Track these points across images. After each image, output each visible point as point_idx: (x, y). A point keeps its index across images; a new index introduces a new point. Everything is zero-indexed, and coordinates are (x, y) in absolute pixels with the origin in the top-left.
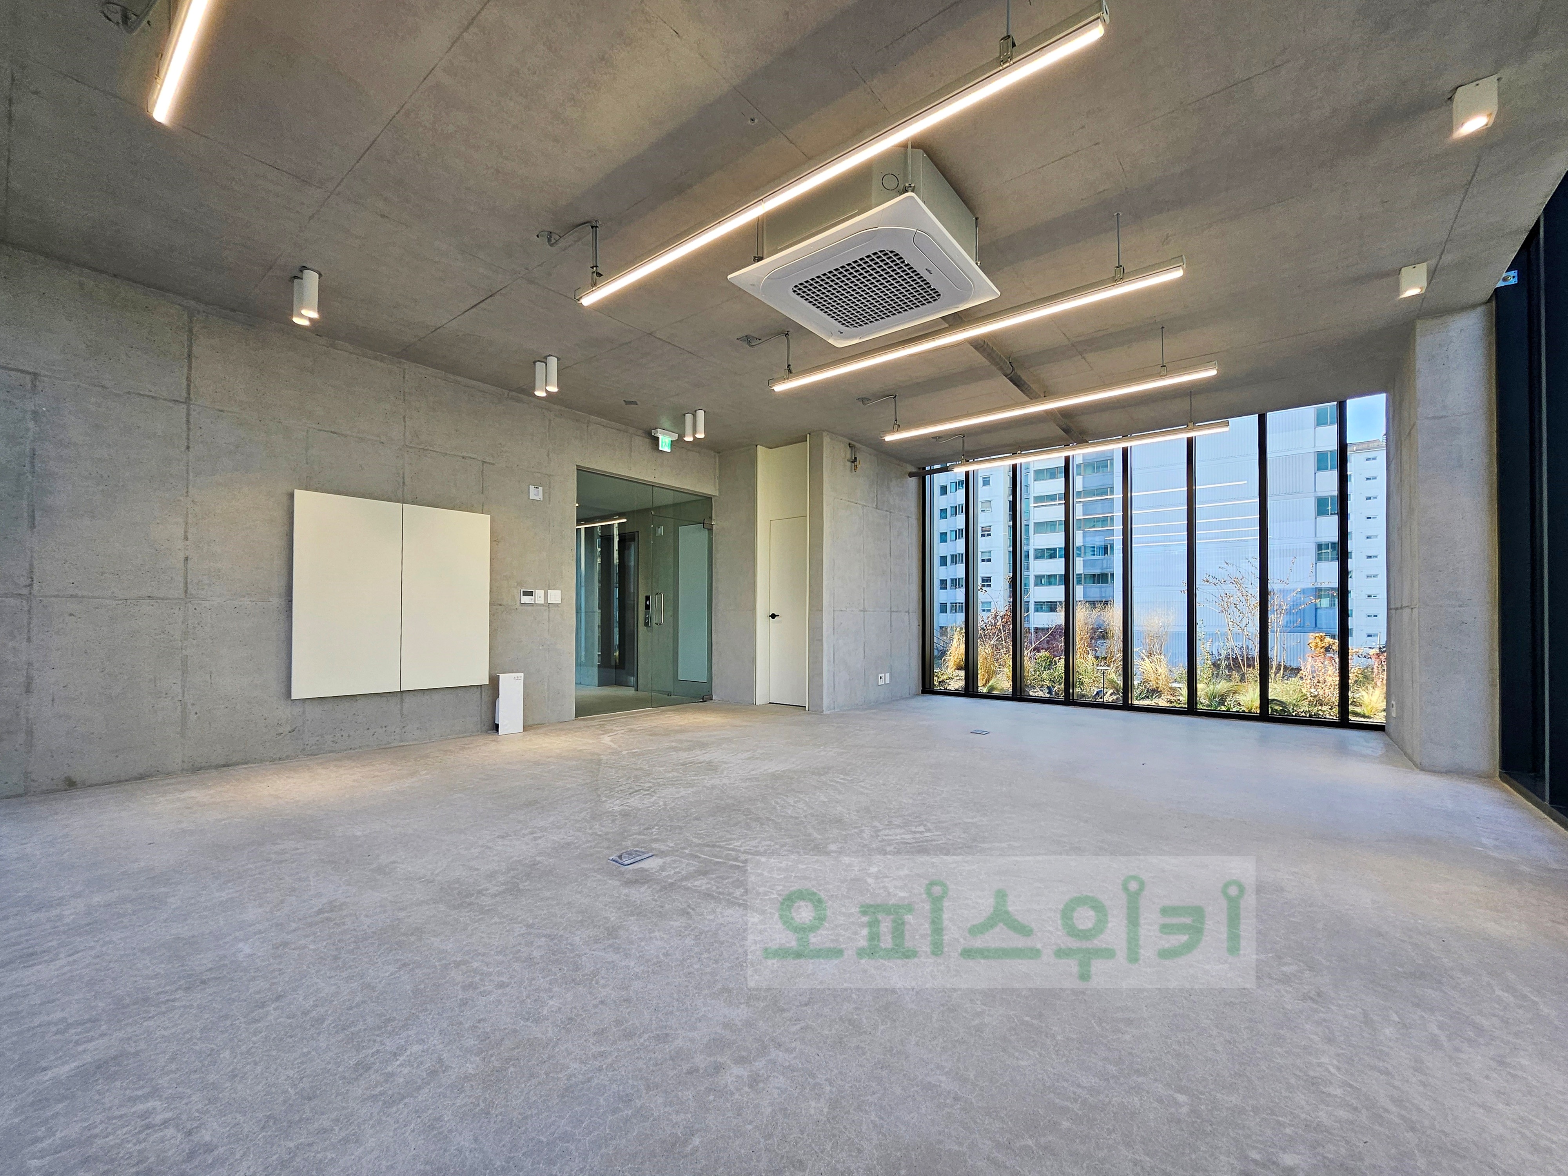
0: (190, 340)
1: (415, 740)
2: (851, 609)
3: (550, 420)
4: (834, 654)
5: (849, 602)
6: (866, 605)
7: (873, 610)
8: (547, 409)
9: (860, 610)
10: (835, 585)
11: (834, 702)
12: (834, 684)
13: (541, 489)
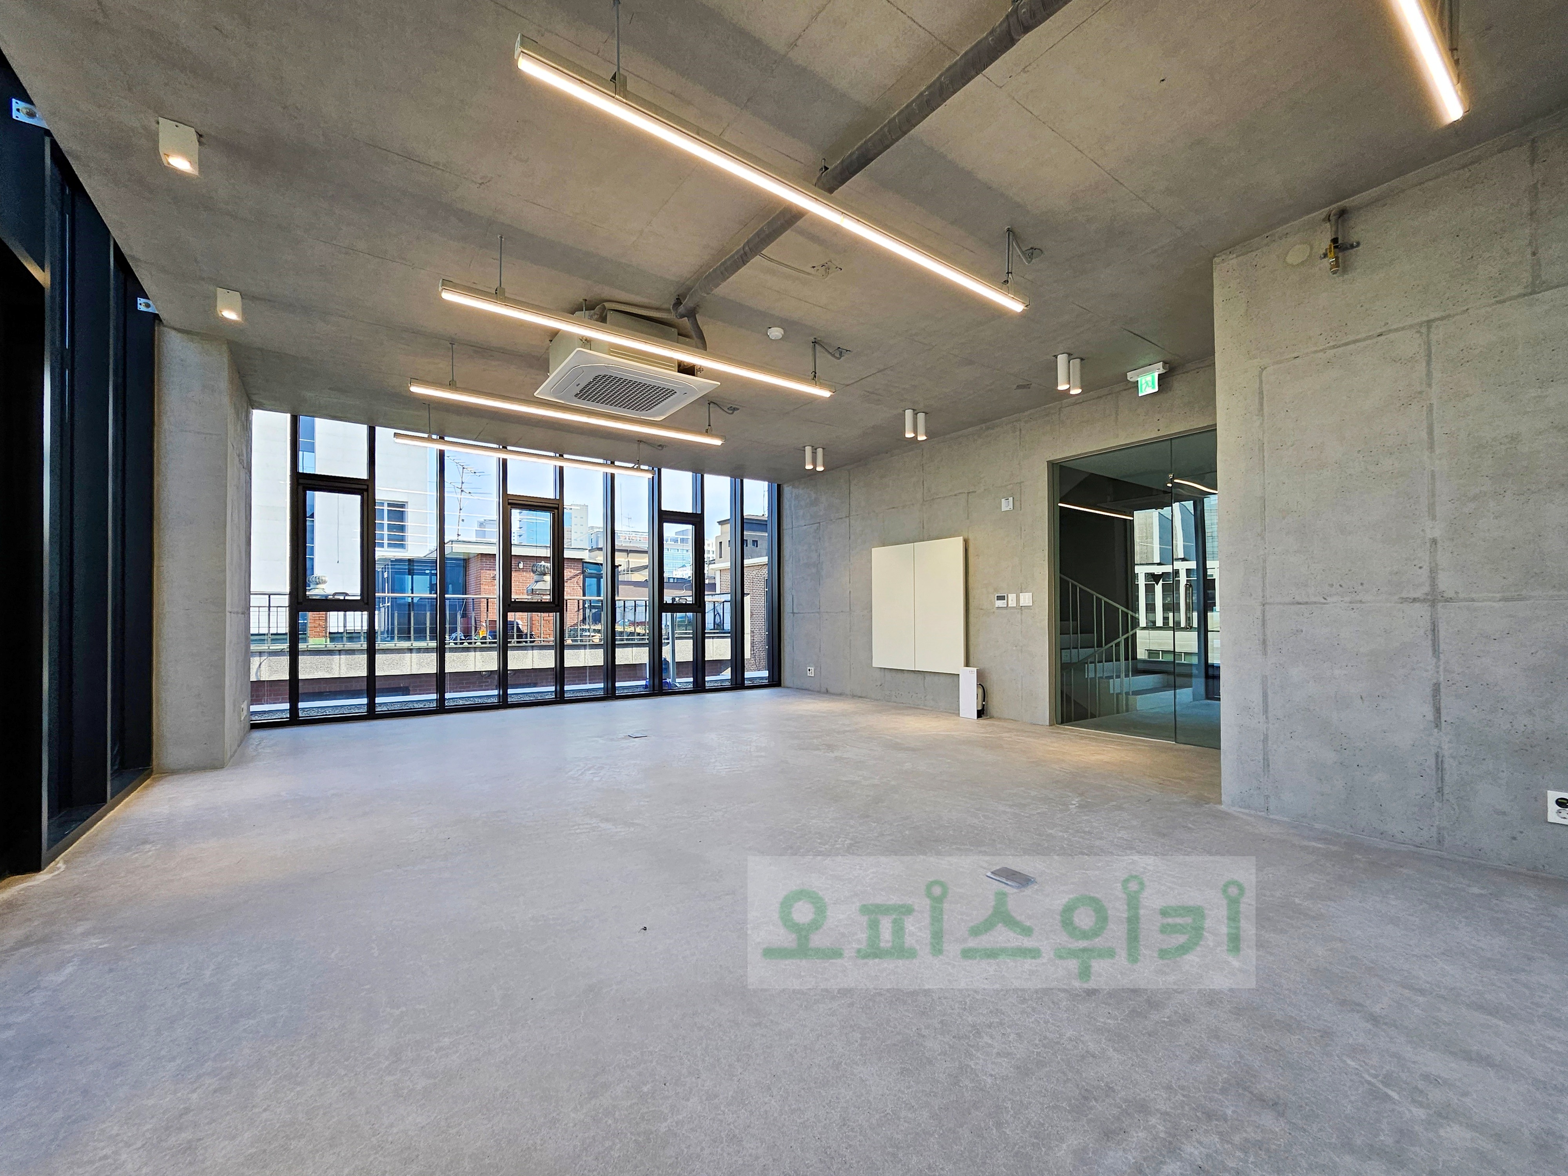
1: (931, 707)
2: (1347, 599)
3: (1020, 430)
4: (1265, 696)
5: (1342, 583)
6: (1446, 582)
7: (1498, 595)
8: (1019, 420)
9: (1404, 600)
10: (1266, 551)
11: (1267, 797)
12: (1266, 760)
13: (1011, 499)
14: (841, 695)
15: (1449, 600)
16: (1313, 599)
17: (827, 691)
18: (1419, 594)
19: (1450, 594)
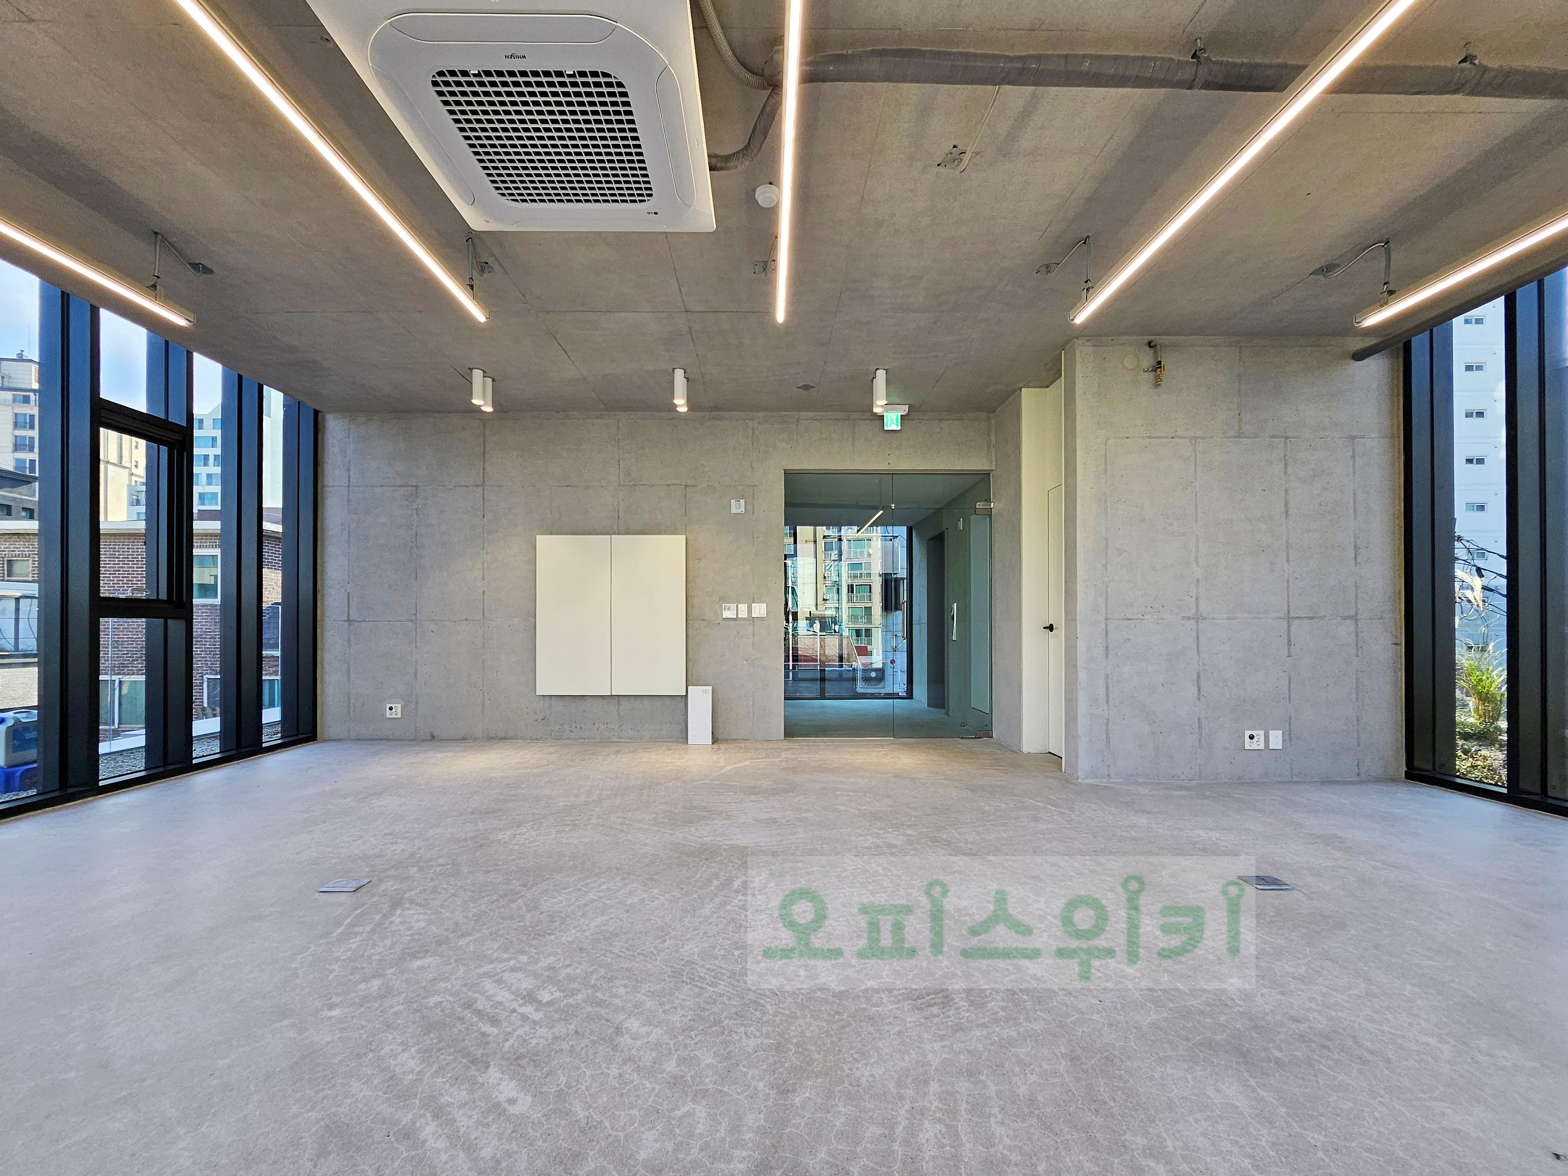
0: (484, 442)
1: (630, 738)
2: (1155, 617)
3: (753, 430)
4: (1107, 689)
5: (1152, 605)
6: (1204, 608)
7: (1225, 616)
8: (751, 419)
9: (1183, 618)
10: (1109, 579)
11: (1108, 766)
12: (1108, 738)
13: (742, 501)
14: (463, 739)
15: (1204, 619)
16: (1137, 616)
17: (433, 737)
18: (1190, 614)
19: (1205, 615)
